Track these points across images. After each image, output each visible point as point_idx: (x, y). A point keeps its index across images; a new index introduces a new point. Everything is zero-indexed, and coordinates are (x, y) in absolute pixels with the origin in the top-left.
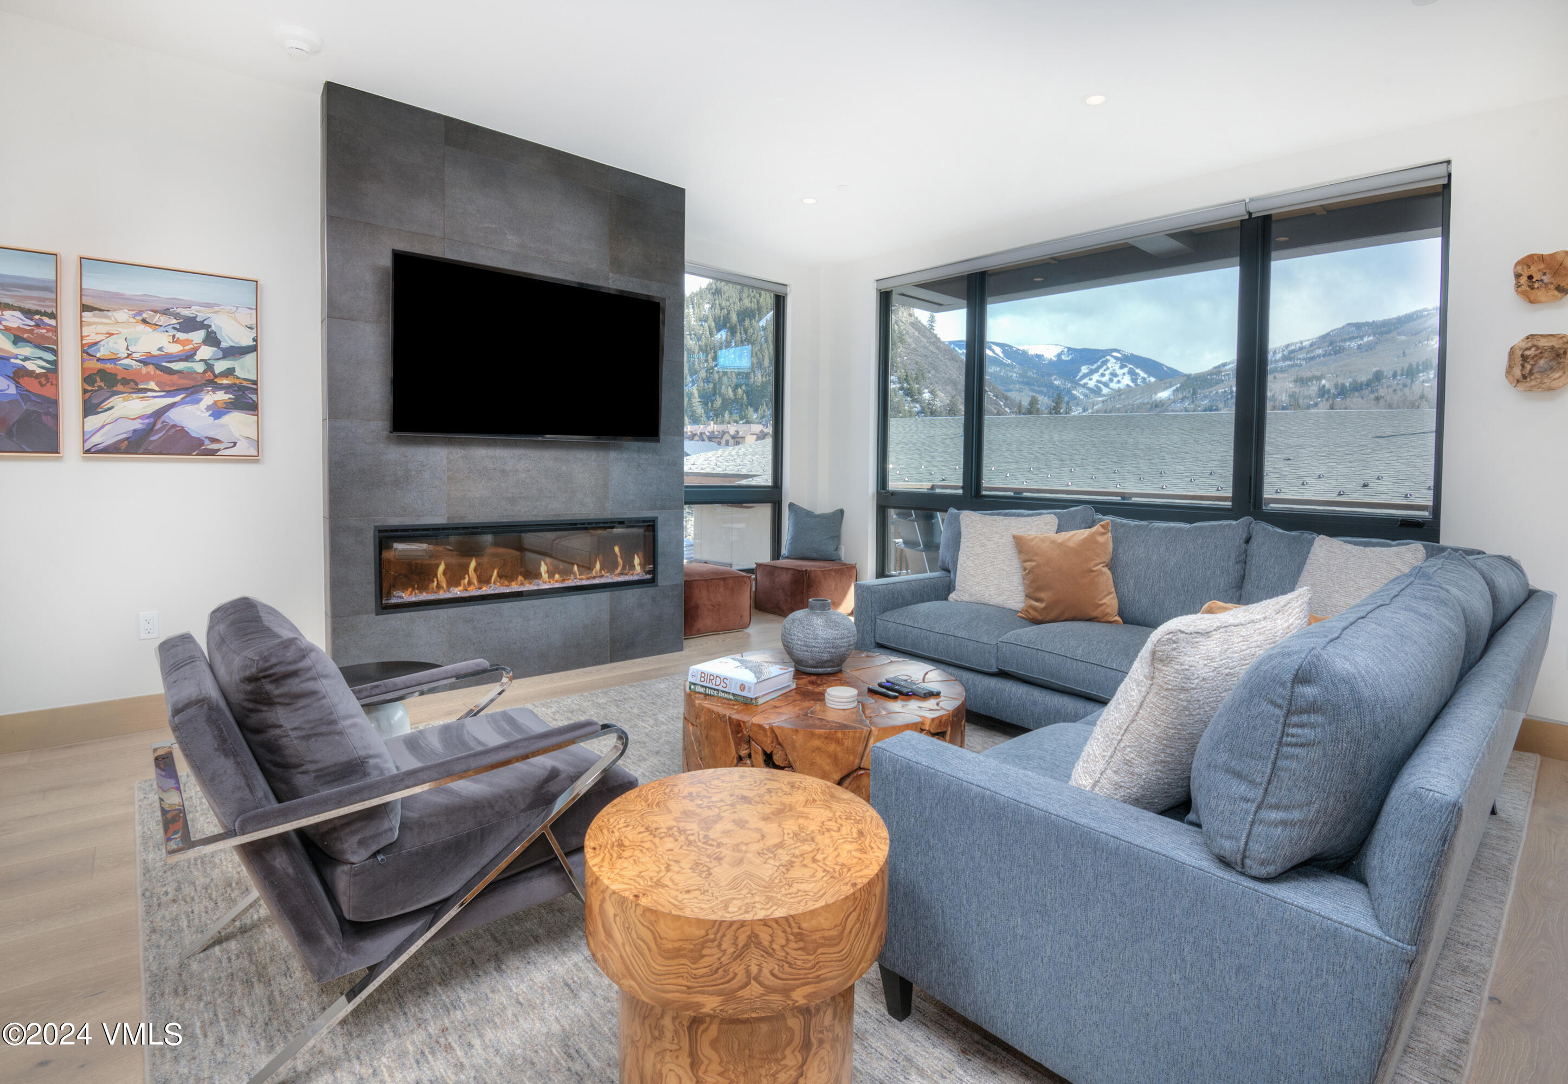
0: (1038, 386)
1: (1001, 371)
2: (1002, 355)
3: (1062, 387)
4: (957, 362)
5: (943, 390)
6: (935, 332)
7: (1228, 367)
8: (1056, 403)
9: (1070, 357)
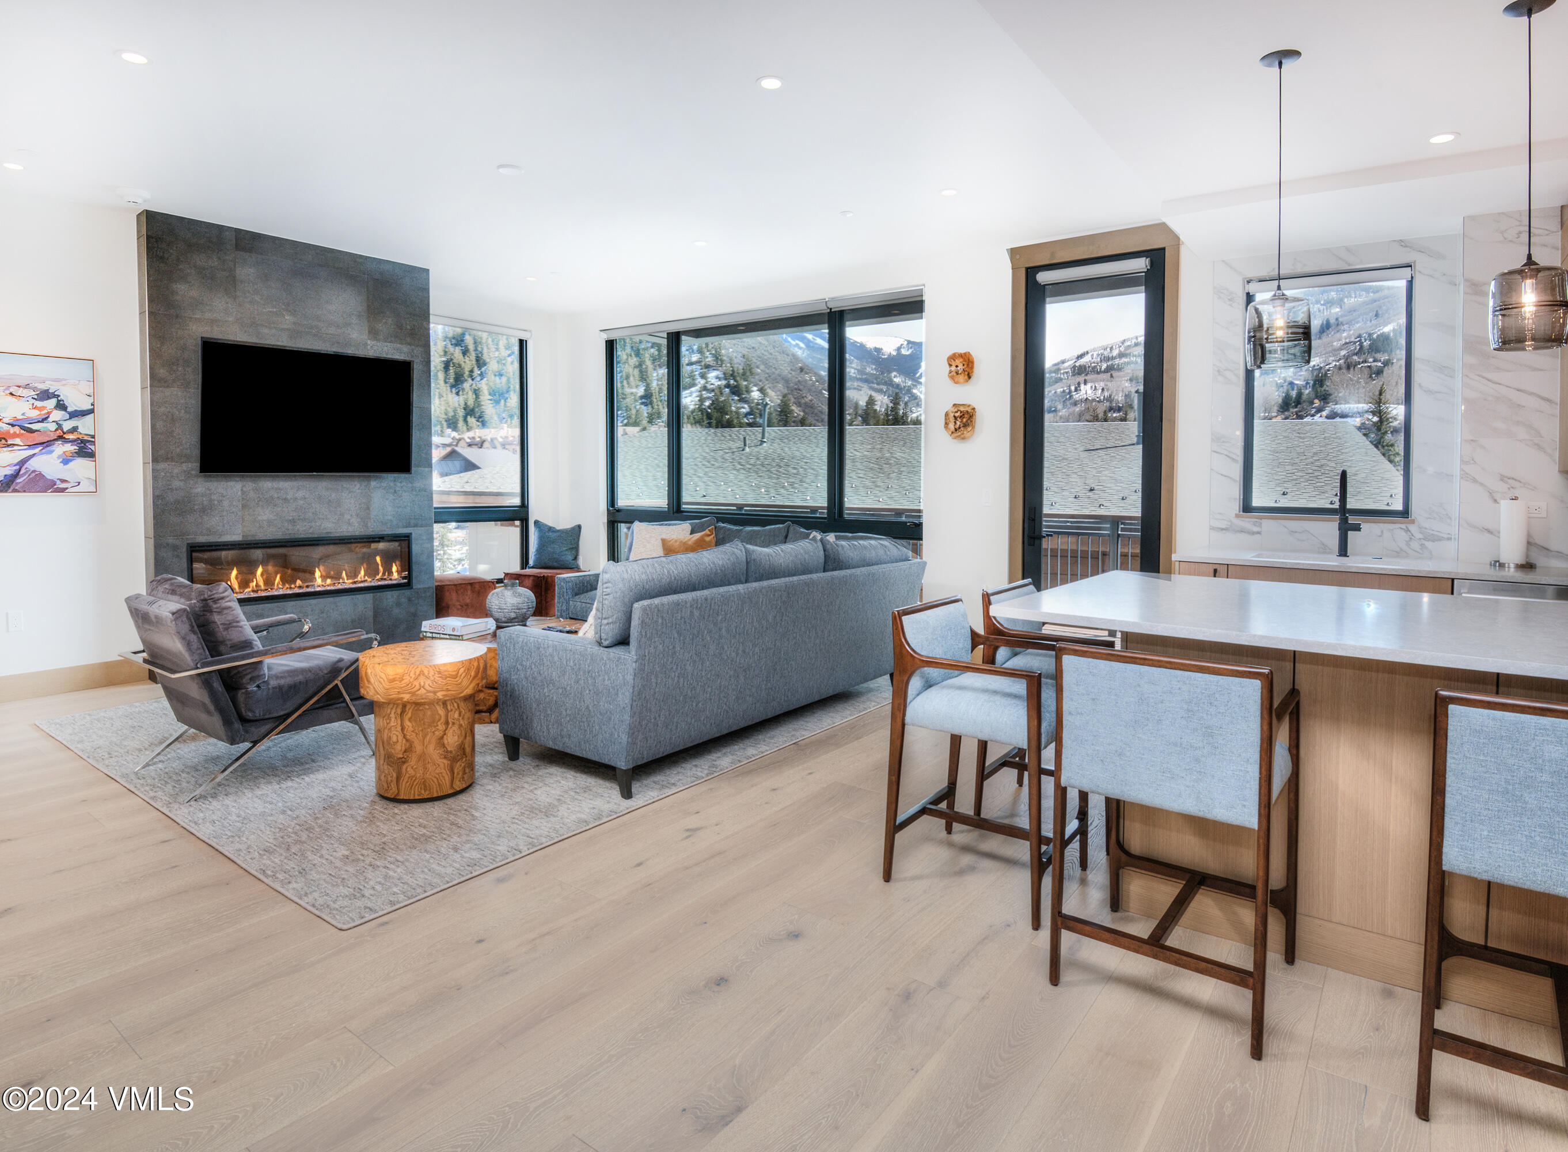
0: (878, 384)
3: (903, 385)
4: (788, 355)
5: (773, 389)
7: (1066, 365)
8: (894, 404)
9: (910, 351)
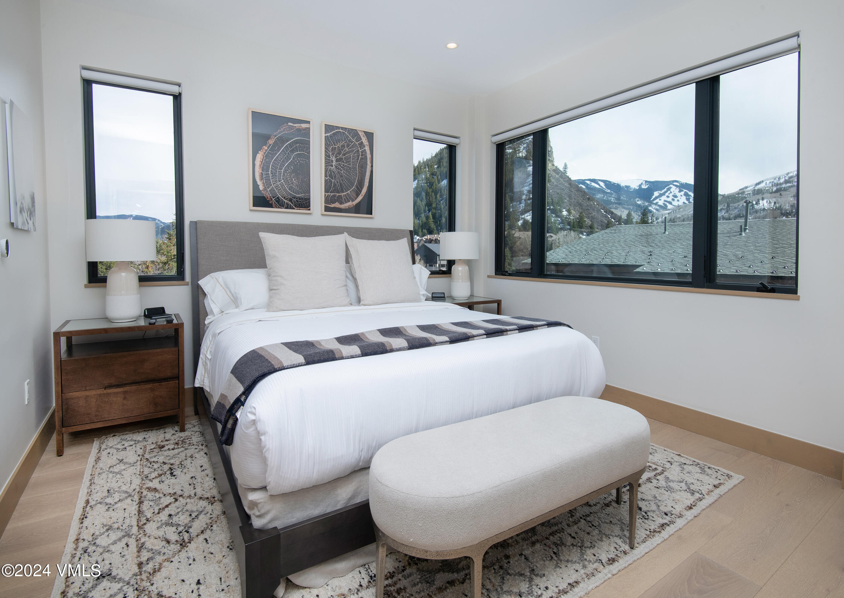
1: (604, 197)
2: (604, 187)
6: (567, 175)
